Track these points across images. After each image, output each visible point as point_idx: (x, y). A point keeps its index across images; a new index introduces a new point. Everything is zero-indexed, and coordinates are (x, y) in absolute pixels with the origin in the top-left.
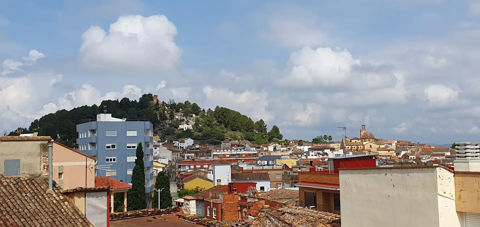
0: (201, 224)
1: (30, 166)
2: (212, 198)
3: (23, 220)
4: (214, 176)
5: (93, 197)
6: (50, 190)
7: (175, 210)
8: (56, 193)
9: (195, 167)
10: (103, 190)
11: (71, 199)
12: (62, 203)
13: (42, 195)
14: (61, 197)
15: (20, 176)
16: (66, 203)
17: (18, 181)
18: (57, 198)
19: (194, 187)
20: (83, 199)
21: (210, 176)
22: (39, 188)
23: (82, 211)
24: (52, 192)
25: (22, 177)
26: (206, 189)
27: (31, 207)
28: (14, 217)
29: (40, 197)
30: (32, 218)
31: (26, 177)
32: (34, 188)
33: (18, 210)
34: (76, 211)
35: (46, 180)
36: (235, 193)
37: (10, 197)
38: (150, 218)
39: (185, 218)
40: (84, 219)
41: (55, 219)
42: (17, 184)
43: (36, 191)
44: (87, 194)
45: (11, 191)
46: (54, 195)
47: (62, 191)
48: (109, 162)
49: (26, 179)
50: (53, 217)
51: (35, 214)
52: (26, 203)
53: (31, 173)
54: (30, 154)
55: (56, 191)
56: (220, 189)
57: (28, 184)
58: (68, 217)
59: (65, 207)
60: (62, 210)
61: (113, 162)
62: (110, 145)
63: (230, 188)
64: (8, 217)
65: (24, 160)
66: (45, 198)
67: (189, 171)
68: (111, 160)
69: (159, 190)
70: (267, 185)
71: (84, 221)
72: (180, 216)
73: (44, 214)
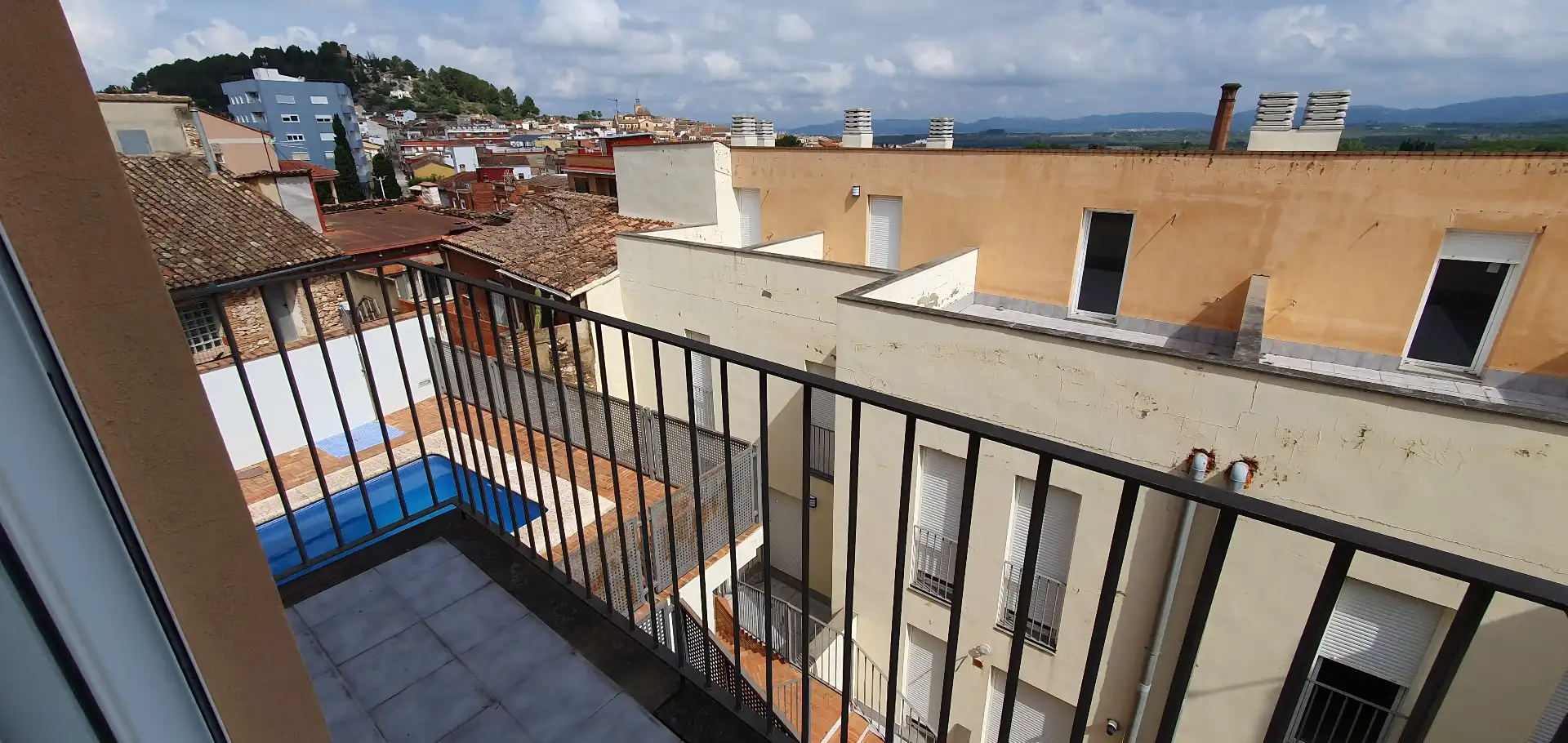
0: (450, 215)
1: (166, 141)
2: (457, 187)
3: (183, 215)
4: (454, 161)
5: (288, 183)
6: (214, 174)
7: (411, 200)
8: (226, 179)
9: (425, 149)
10: (302, 174)
11: (252, 186)
12: (241, 192)
13: (203, 182)
14: (238, 185)
15: (153, 156)
16: (246, 191)
17: (153, 163)
18: (230, 185)
19: (429, 176)
20: (273, 185)
21: (448, 161)
22: (193, 172)
23: (277, 201)
24: (220, 178)
25: (158, 157)
26: (447, 176)
27: (191, 197)
28: (165, 211)
29: (201, 184)
30: (198, 212)
31: (165, 156)
32: (185, 172)
33: (169, 201)
34: (267, 202)
35: (202, 161)
36: (487, 181)
37: (148, 185)
38: (379, 210)
39: (427, 209)
40: (283, 212)
41: (236, 213)
42: (153, 166)
43: (189, 176)
44: (278, 180)
45: (145, 176)
46: (224, 181)
47: (235, 177)
48: (294, 141)
49: (166, 159)
50: (232, 210)
51: (201, 208)
52: (178, 192)
53: (172, 152)
54: (159, 123)
55: (226, 176)
56: (464, 177)
57: (172, 166)
58: (257, 210)
59: (246, 197)
60: (244, 201)
61: (299, 140)
62: (289, 116)
63: (479, 175)
64: (154, 211)
65: (152, 133)
66: (209, 186)
67: (417, 154)
68: (295, 138)
69: (380, 179)
70: (527, 172)
71: (285, 214)
72: (419, 207)
73: (217, 206)
